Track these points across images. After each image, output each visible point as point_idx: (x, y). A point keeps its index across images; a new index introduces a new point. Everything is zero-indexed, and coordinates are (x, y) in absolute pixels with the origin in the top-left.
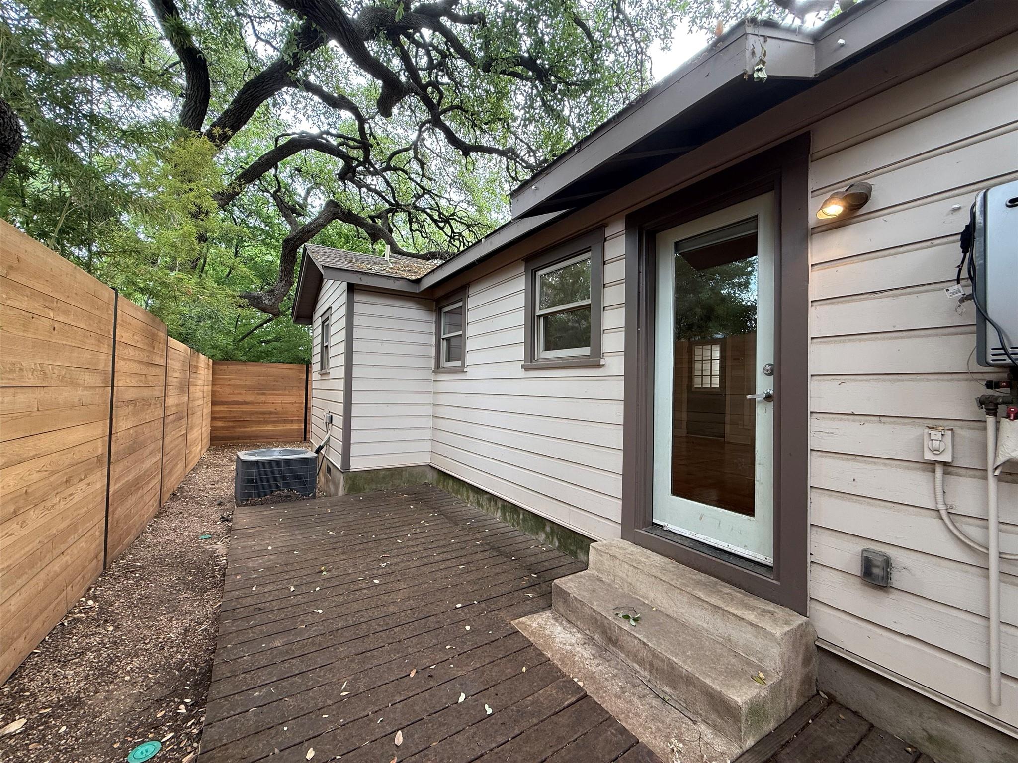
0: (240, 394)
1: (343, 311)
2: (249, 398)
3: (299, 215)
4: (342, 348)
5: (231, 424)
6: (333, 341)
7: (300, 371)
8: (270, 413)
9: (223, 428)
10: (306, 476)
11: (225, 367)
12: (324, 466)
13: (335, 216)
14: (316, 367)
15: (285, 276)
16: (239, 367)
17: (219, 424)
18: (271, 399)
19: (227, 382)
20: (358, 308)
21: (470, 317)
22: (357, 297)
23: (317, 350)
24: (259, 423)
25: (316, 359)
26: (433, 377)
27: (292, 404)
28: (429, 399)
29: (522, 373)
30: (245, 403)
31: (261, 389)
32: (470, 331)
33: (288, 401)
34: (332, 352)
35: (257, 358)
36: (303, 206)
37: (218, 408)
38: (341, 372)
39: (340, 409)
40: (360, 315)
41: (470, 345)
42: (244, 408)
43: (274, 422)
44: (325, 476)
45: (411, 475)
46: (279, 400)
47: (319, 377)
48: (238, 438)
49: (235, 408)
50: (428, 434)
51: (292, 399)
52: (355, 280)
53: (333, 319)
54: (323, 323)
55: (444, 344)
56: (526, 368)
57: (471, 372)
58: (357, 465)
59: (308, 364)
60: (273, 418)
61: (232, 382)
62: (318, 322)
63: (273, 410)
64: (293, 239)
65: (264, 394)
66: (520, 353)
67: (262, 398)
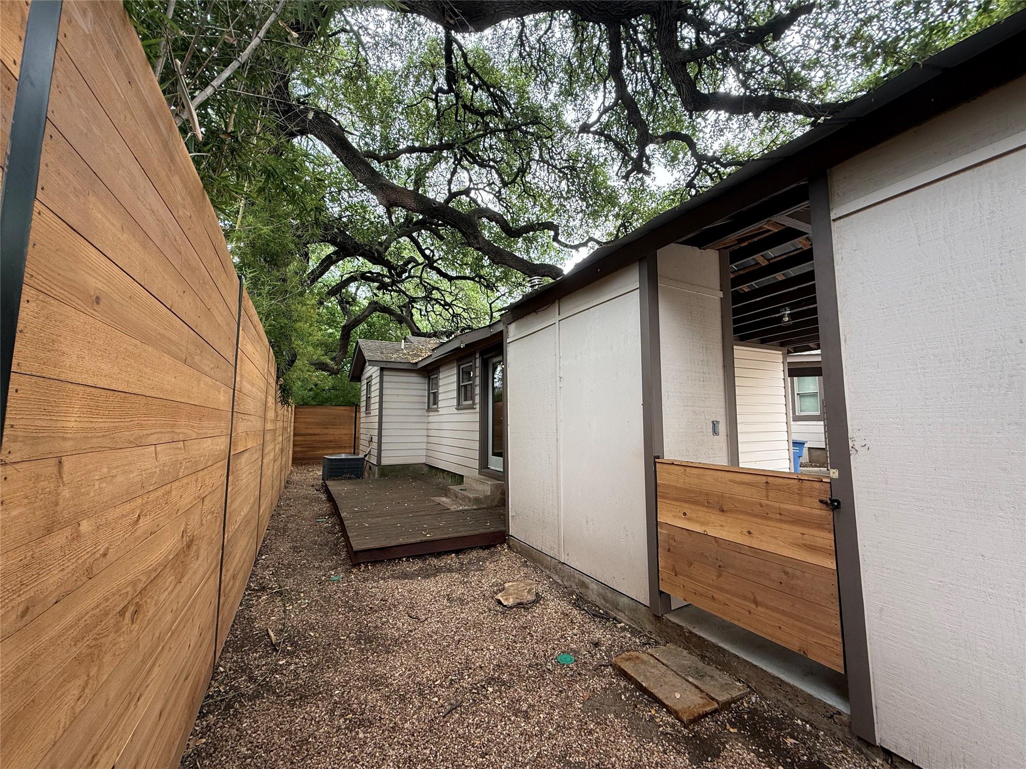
0: (311, 428)
1: (378, 379)
2: (317, 431)
3: (351, 305)
4: (377, 399)
5: (305, 449)
6: (373, 395)
7: (351, 411)
8: (331, 441)
9: (300, 451)
10: (358, 468)
11: (302, 410)
12: (368, 466)
13: (375, 310)
14: (363, 409)
15: (343, 348)
16: (311, 410)
17: (298, 449)
18: (331, 431)
19: (303, 420)
20: (385, 378)
21: (441, 383)
22: (385, 373)
23: (364, 398)
24: (324, 448)
25: (363, 404)
26: (427, 414)
27: (346, 434)
28: (424, 426)
29: (456, 411)
30: (314, 435)
31: (325, 425)
32: (441, 390)
33: (342, 432)
34: (372, 401)
35: (321, 404)
36: (354, 299)
37: (297, 438)
38: (377, 412)
39: (376, 432)
40: (387, 382)
41: (441, 397)
42: (314, 438)
43: (333, 448)
44: (368, 472)
45: (414, 468)
46: (337, 432)
47: (365, 415)
48: (310, 459)
49: (308, 438)
50: (424, 446)
51: (345, 432)
52: (384, 366)
53: (373, 382)
54: (367, 383)
55: (432, 395)
56: (457, 409)
57: (441, 411)
58: (384, 462)
59: (357, 407)
60: (333, 444)
61: (307, 420)
62: (364, 382)
63: (332, 439)
64: (348, 326)
65: (327, 428)
66: (455, 402)
67: (325, 431)
